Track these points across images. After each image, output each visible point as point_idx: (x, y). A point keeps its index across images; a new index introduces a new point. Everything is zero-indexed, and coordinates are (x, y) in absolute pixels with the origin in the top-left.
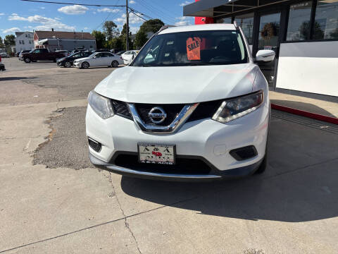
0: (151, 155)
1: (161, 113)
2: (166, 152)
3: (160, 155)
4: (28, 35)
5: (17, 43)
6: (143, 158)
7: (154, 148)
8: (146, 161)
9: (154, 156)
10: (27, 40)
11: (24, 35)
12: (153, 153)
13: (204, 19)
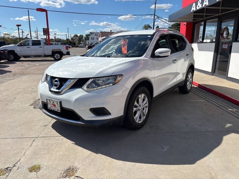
0: (52, 105)
1: (58, 82)
3: (55, 106)
4: (96, 34)
5: (90, 39)
8: (50, 108)
10: (95, 37)
11: (94, 34)
13: (185, 23)
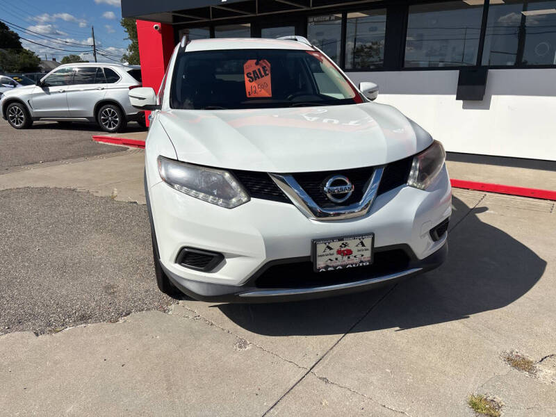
0: (336, 256)
1: (346, 184)
2: (360, 247)
3: (349, 252)
6: (321, 263)
7: (340, 243)
8: (327, 267)
9: (339, 257)
12: (339, 252)
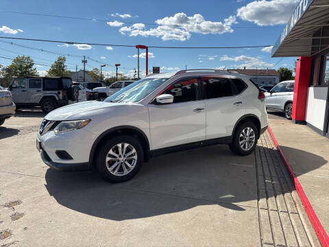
13: (300, 58)
